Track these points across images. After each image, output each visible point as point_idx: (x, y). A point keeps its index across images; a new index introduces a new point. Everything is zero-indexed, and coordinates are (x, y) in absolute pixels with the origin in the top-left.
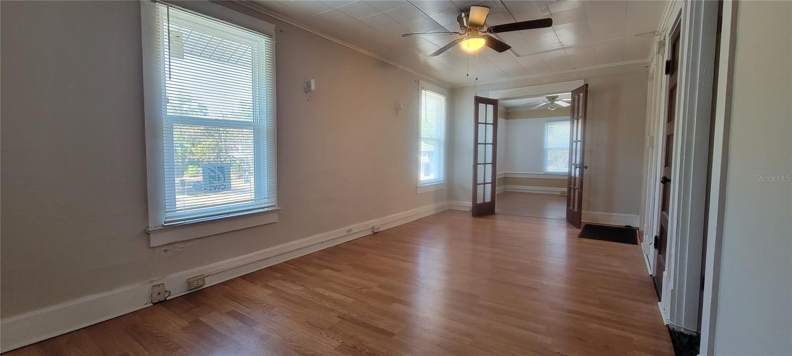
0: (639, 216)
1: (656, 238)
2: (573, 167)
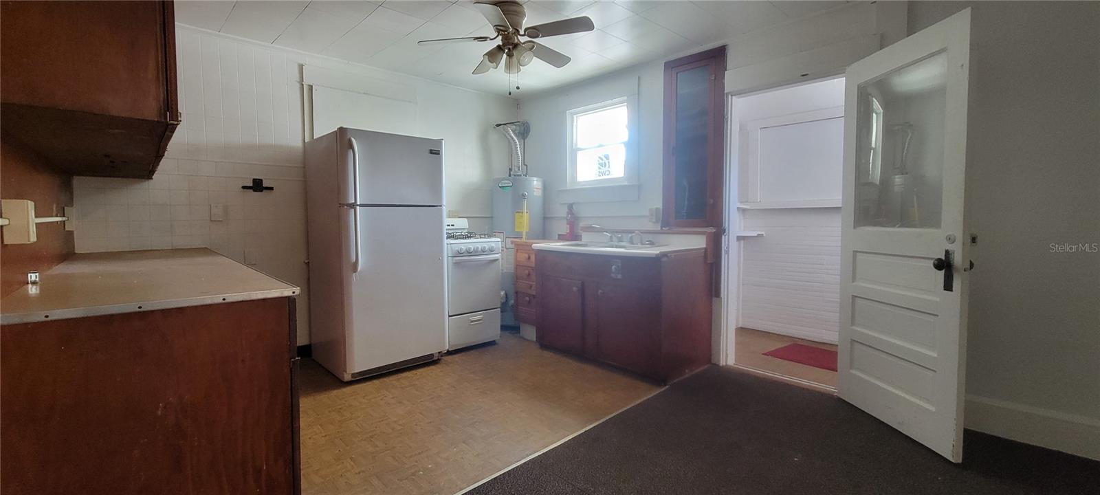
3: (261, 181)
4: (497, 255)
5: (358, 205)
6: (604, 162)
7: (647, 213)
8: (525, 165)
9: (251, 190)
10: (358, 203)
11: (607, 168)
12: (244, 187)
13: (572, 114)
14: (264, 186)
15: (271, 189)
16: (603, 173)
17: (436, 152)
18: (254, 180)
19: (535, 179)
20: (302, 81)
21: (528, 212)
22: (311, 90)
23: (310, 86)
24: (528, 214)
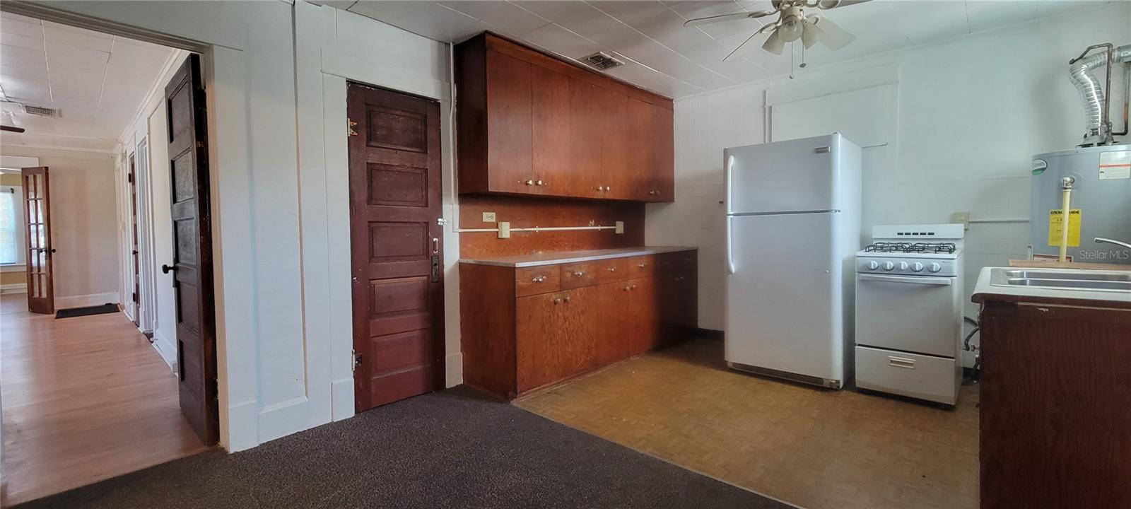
0: (119, 293)
1: (134, 294)
2: (34, 252)
4: (949, 279)
5: (729, 215)
8: (1107, 124)
10: (730, 213)
12: (720, 202)
17: (824, 151)
20: (765, 104)
21: (1078, 212)
22: (771, 110)
23: (771, 107)
24: (1080, 215)
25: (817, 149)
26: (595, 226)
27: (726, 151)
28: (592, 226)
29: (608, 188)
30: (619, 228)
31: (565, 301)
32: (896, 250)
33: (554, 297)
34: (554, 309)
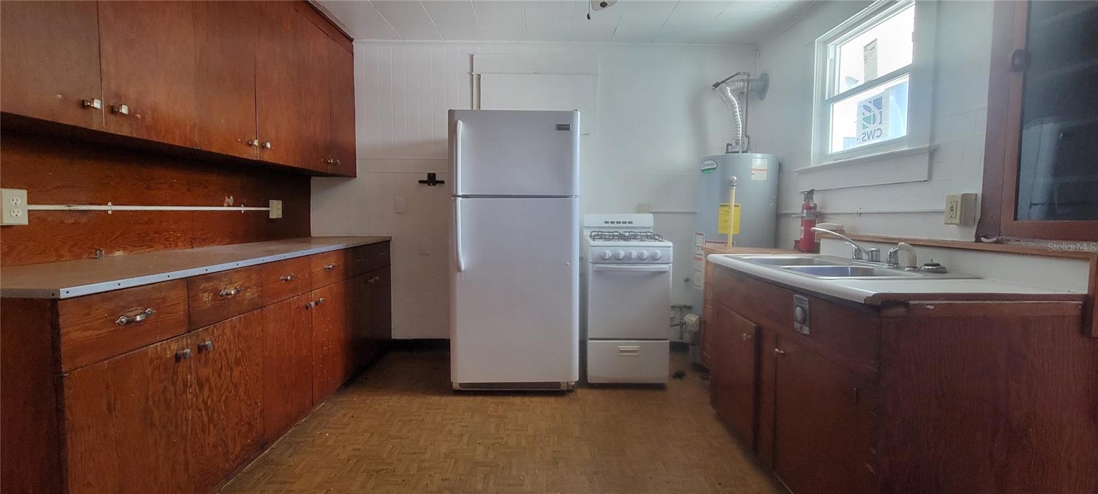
3: (434, 174)
4: (667, 266)
5: (460, 196)
6: (874, 111)
7: (942, 206)
8: (746, 136)
9: (426, 185)
10: (461, 194)
11: (877, 126)
12: (420, 182)
13: (826, 42)
14: (437, 179)
15: (443, 182)
16: (870, 135)
17: (565, 128)
18: (429, 174)
19: (759, 155)
20: (472, 70)
21: (738, 206)
22: (479, 79)
23: (480, 75)
24: (739, 208)
25: (558, 125)
26: (233, 206)
27: (451, 113)
28: (229, 206)
29: (268, 145)
30: (275, 209)
31: (201, 349)
32: (601, 238)
33: (174, 347)
34: (175, 373)
